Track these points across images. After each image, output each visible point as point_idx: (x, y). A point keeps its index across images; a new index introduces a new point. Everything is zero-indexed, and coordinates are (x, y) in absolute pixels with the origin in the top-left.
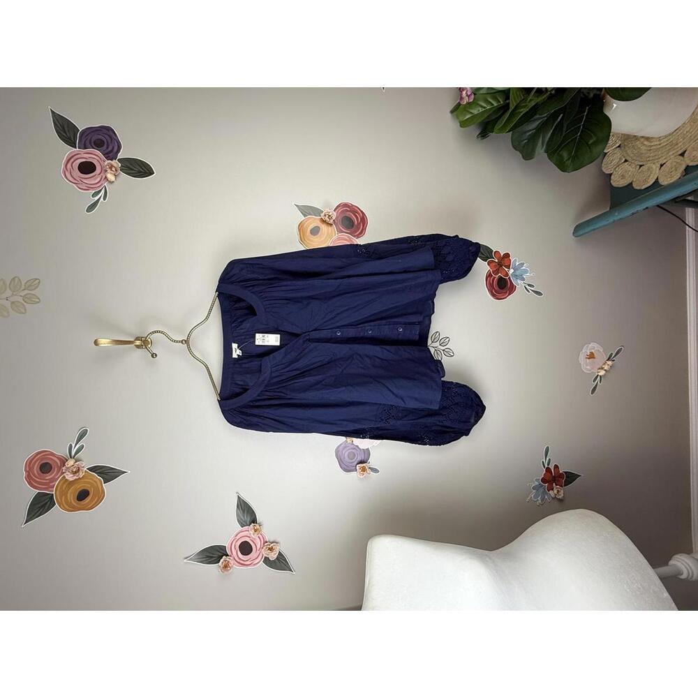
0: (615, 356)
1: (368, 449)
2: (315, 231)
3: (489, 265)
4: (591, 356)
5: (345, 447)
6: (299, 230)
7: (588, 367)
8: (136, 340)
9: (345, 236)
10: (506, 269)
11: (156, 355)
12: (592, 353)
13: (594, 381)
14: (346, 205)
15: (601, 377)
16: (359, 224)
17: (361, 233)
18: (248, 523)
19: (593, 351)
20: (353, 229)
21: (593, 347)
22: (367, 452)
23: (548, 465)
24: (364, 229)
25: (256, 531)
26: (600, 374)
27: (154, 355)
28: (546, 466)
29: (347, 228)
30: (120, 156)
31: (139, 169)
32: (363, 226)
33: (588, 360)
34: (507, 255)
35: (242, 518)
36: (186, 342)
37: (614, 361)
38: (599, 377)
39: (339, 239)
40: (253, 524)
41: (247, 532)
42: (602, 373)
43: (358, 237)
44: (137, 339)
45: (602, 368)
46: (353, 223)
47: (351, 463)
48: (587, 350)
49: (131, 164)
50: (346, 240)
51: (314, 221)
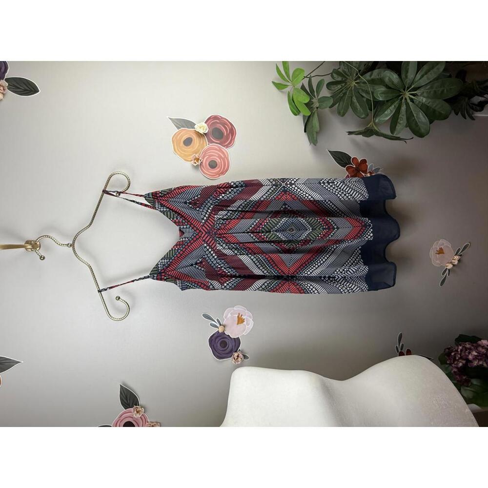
0: (462, 251)
1: (238, 339)
2: (188, 142)
3: (347, 170)
4: (441, 251)
5: (217, 337)
6: (173, 142)
7: (438, 262)
8: (25, 244)
9: (215, 146)
10: (363, 174)
11: (44, 258)
12: (441, 249)
13: (443, 274)
14: (215, 118)
15: (449, 270)
16: (228, 135)
17: (230, 143)
18: (131, 405)
19: (442, 247)
20: (222, 140)
21: (443, 243)
22: (237, 341)
23: (401, 349)
24: (233, 139)
25: (138, 412)
26: (448, 268)
27: (42, 258)
28: (400, 351)
29: (217, 138)
30: (7, 75)
31: (24, 87)
32: (232, 138)
33: (438, 255)
34: (364, 161)
35: (125, 400)
36: (72, 245)
37: (461, 255)
38: (447, 271)
39: (209, 149)
40: (135, 406)
41: (130, 414)
42: (450, 266)
43: (227, 146)
44: (27, 242)
45: (451, 263)
46: (223, 134)
47: (223, 351)
48: (436, 246)
49: (17, 83)
50: (216, 150)
51: (187, 133)
